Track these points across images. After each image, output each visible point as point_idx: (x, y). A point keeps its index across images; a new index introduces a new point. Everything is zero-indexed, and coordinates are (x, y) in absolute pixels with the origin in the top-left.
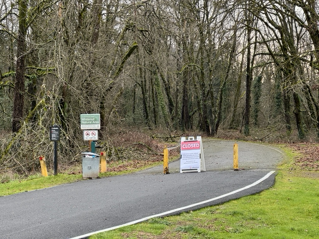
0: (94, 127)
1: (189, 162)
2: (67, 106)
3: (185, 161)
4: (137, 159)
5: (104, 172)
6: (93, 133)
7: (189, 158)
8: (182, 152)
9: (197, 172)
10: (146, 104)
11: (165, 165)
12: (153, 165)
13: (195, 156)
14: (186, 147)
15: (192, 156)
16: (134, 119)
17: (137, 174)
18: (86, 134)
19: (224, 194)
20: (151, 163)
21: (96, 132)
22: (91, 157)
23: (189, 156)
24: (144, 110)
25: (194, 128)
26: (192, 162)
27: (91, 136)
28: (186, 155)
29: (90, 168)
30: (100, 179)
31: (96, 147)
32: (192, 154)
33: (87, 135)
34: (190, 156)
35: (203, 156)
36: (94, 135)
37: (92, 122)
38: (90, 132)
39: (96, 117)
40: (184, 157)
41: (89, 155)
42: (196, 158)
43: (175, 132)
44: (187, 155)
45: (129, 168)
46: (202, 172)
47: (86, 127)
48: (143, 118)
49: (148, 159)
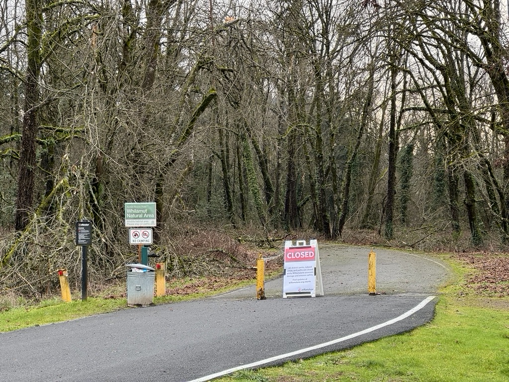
0: (145, 223)
1: (298, 281)
2: (103, 189)
3: (291, 279)
4: (214, 275)
5: (161, 296)
6: (145, 232)
7: (297, 275)
8: (287, 265)
9: (310, 297)
10: (229, 188)
11: (259, 286)
12: (240, 285)
13: (307, 271)
14: (293, 257)
15: (302, 271)
16: (209, 211)
17: (213, 299)
18: (134, 234)
19: (354, 333)
20: (236, 281)
21: (150, 231)
22: (142, 271)
23: (297, 272)
24: (225, 196)
25: (305, 226)
26: (302, 281)
27: (141, 238)
28: (293, 269)
29: (139, 289)
30: (155, 307)
31: (149, 256)
32: (302, 269)
33: (135, 236)
34: (299, 272)
35: (319, 271)
36: (146, 237)
37: (143, 216)
38: (140, 232)
39: (150, 208)
40: (289, 272)
41: (138, 268)
42: (308, 274)
43: (274, 232)
44: (295, 269)
45: (201, 289)
46: (317, 296)
47: (133, 223)
48: (224, 209)
49: (231, 275)
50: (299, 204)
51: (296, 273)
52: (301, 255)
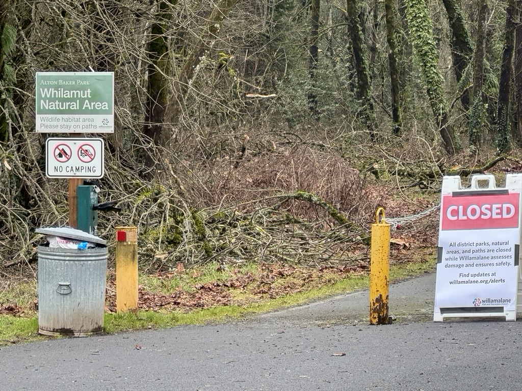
0: (87, 123)
1: (472, 279)
3: (454, 274)
5: (125, 309)
6: (85, 148)
7: (471, 262)
8: (445, 237)
9: (502, 319)
13: (495, 254)
15: (482, 254)
16: (312, 97)
18: (57, 152)
20: (332, 276)
21: (98, 146)
22: (73, 246)
23: (471, 255)
26: (483, 278)
27: (75, 161)
28: (461, 248)
29: (66, 291)
30: (105, 338)
31: (95, 208)
32: (483, 247)
33: (60, 155)
34: (476, 255)
36: (87, 158)
37: (81, 105)
38: (73, 145)
39: (100, 86)
40: (451, 255)
41: (65, 238)
42: (499, 261)
44: (465, 248)
47: (55, 123)
48: (348, 92)
51: (467, 258)
52: (482, 213)
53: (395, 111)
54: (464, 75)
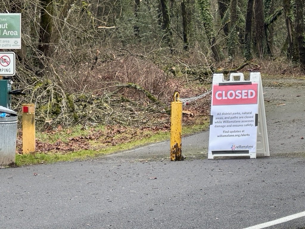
1: (230, 134)
3: (220, 131)
4: (119, 123)
5: (28, 152)
6: (4, 58)
7: (230, 124)
8: (215, 109)
9: (248, 158)
11: (173, 140)
12: (152, 138)
13: (244, 119)
14: (224, 98)
15: (236, 120)
16: (136, 28)
17: (106, 159)
19: (291, 214)
20: (149, 132)
21: (12, 57)
23: (230, 120)
24: (159, 7)
26: (237, 134)
28: (224, 116)
31: (10, 93)
32: (237, 115)
34: (234, 120)
35: (263, 119)
36: (5, 64)
39: (13, 22)
40: (218, 120)
42: (246, 123)
43: (227, 60)
44: (226, 116)
45: (93, 144)
46: (259, 157)
48: (158, 25)
49: (145, 123)
50: (267, 19)
51: (228, 122)
52: (236, 95)
53: (185, 36)
54: (225, 15)
